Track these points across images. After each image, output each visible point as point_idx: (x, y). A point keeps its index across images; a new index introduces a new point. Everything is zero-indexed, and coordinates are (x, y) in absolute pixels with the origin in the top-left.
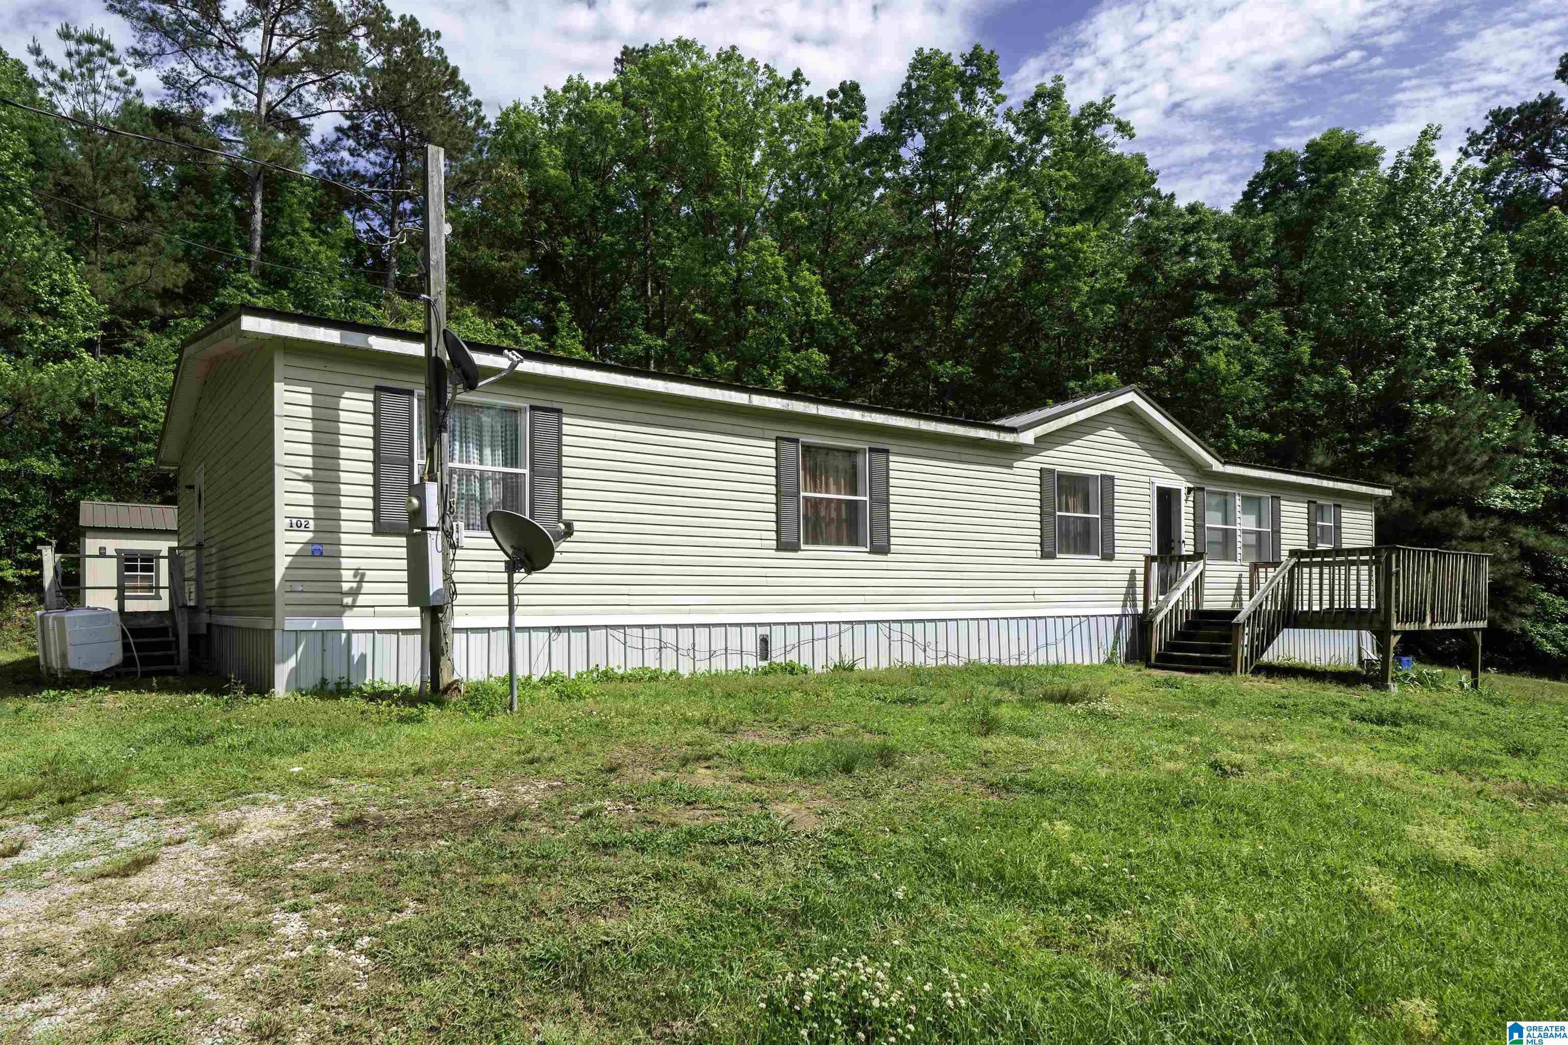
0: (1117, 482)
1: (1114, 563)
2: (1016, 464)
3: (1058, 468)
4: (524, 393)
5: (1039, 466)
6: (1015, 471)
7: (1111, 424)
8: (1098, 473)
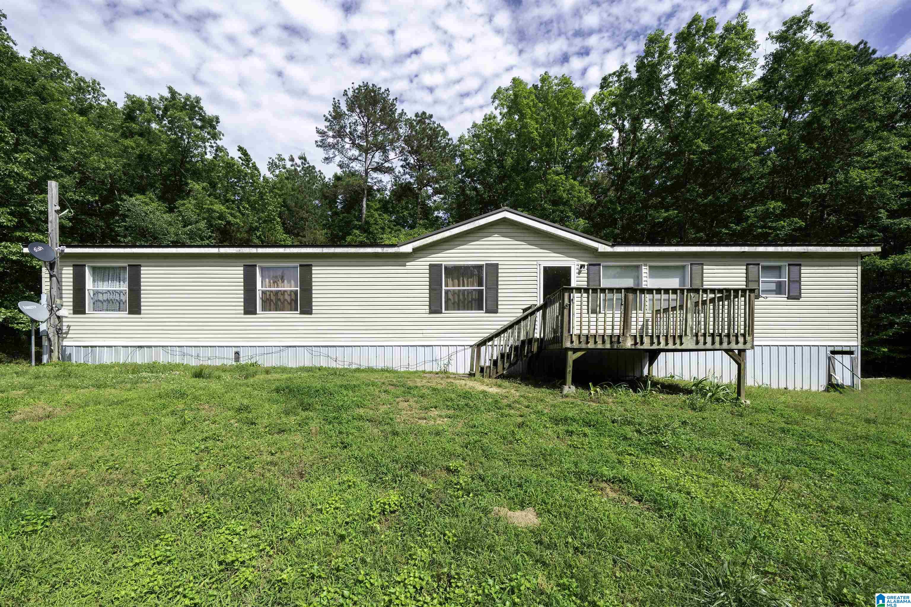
0: (500, 267)
1: (498, 315)
2: (407, 264)
3: (444, 263)
4: (125, 261)
5: (428, 263)
6: (407, 267)
7: (496, 233)
8: (484, 263)
